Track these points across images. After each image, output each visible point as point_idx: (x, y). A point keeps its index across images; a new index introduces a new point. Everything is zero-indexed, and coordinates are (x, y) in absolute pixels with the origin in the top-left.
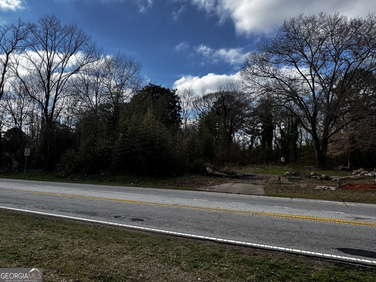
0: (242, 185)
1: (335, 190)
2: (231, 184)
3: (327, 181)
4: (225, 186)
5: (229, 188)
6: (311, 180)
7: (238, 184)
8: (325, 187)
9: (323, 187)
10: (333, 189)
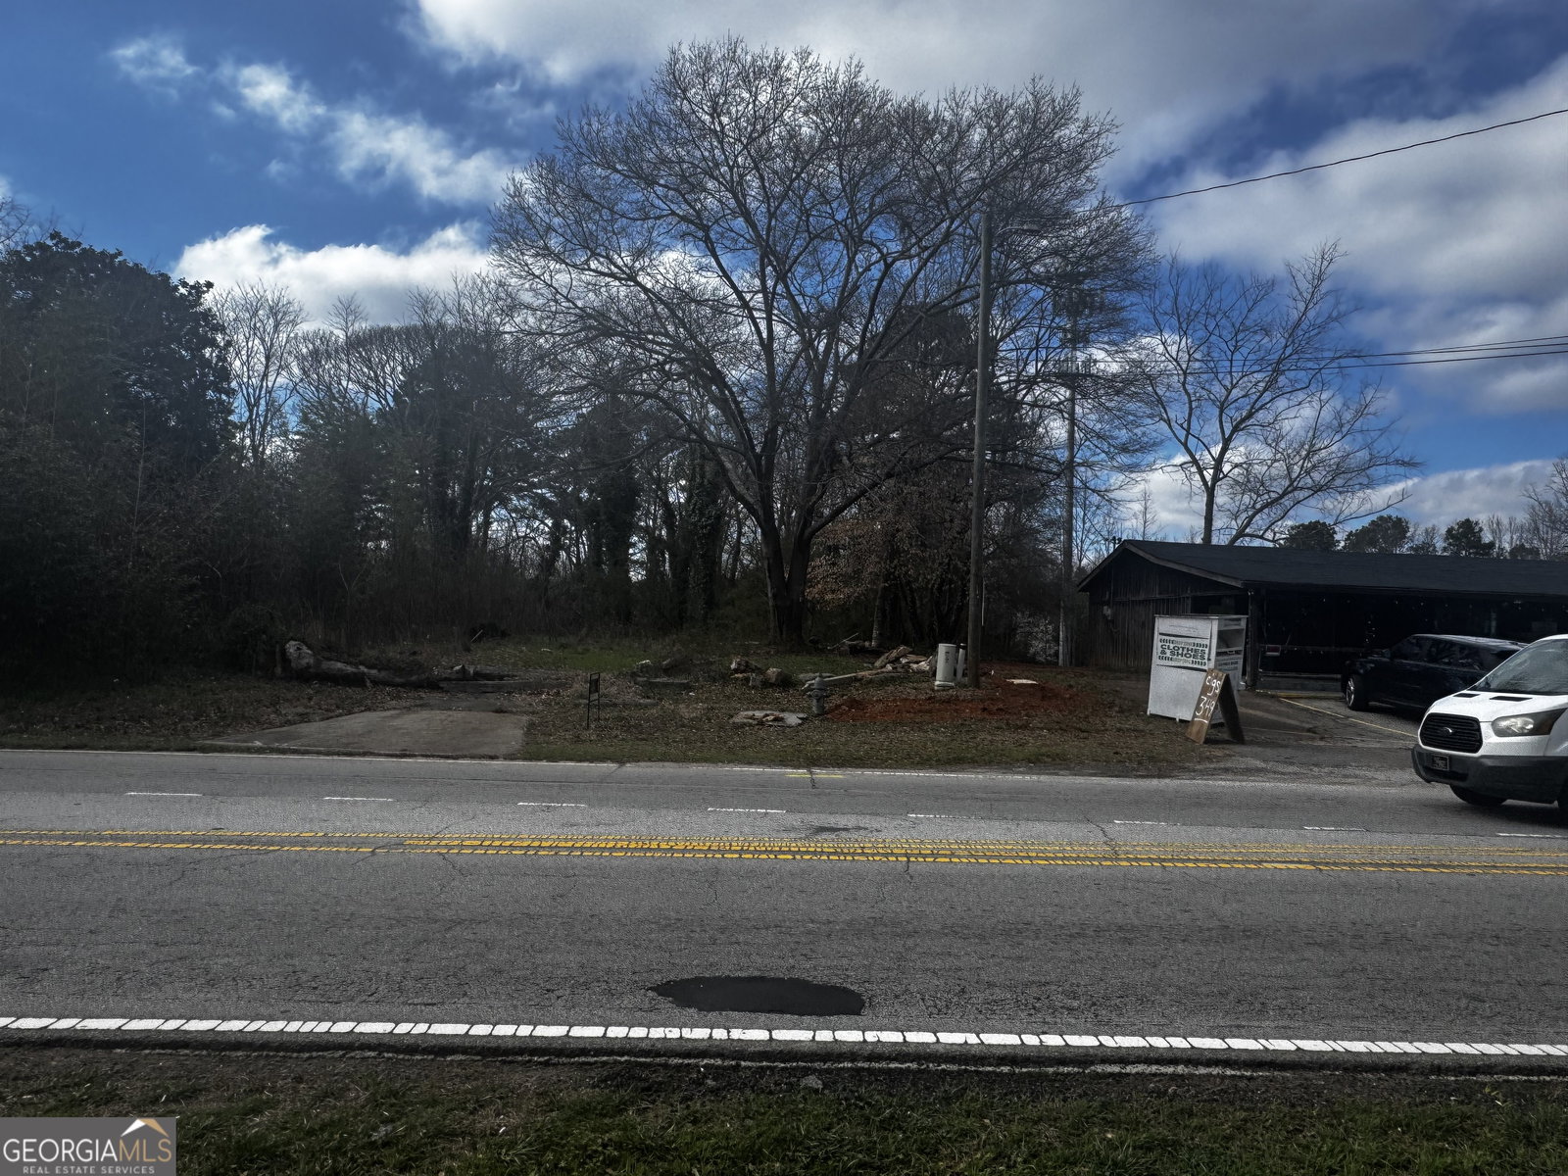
0: (438, 716)
1: (800, 725)
2: (393, 712)
3: (784, 691)
4: (357, 722)
5: (370, 732)
6: (728, 690)
7: (425, 714)
8: (767, 715)
9: (759, 714)
10: (792, 719)
